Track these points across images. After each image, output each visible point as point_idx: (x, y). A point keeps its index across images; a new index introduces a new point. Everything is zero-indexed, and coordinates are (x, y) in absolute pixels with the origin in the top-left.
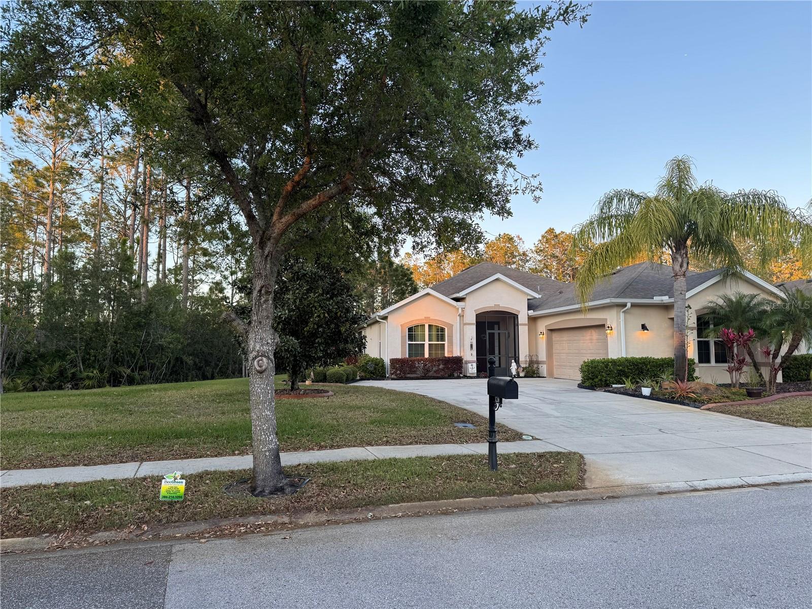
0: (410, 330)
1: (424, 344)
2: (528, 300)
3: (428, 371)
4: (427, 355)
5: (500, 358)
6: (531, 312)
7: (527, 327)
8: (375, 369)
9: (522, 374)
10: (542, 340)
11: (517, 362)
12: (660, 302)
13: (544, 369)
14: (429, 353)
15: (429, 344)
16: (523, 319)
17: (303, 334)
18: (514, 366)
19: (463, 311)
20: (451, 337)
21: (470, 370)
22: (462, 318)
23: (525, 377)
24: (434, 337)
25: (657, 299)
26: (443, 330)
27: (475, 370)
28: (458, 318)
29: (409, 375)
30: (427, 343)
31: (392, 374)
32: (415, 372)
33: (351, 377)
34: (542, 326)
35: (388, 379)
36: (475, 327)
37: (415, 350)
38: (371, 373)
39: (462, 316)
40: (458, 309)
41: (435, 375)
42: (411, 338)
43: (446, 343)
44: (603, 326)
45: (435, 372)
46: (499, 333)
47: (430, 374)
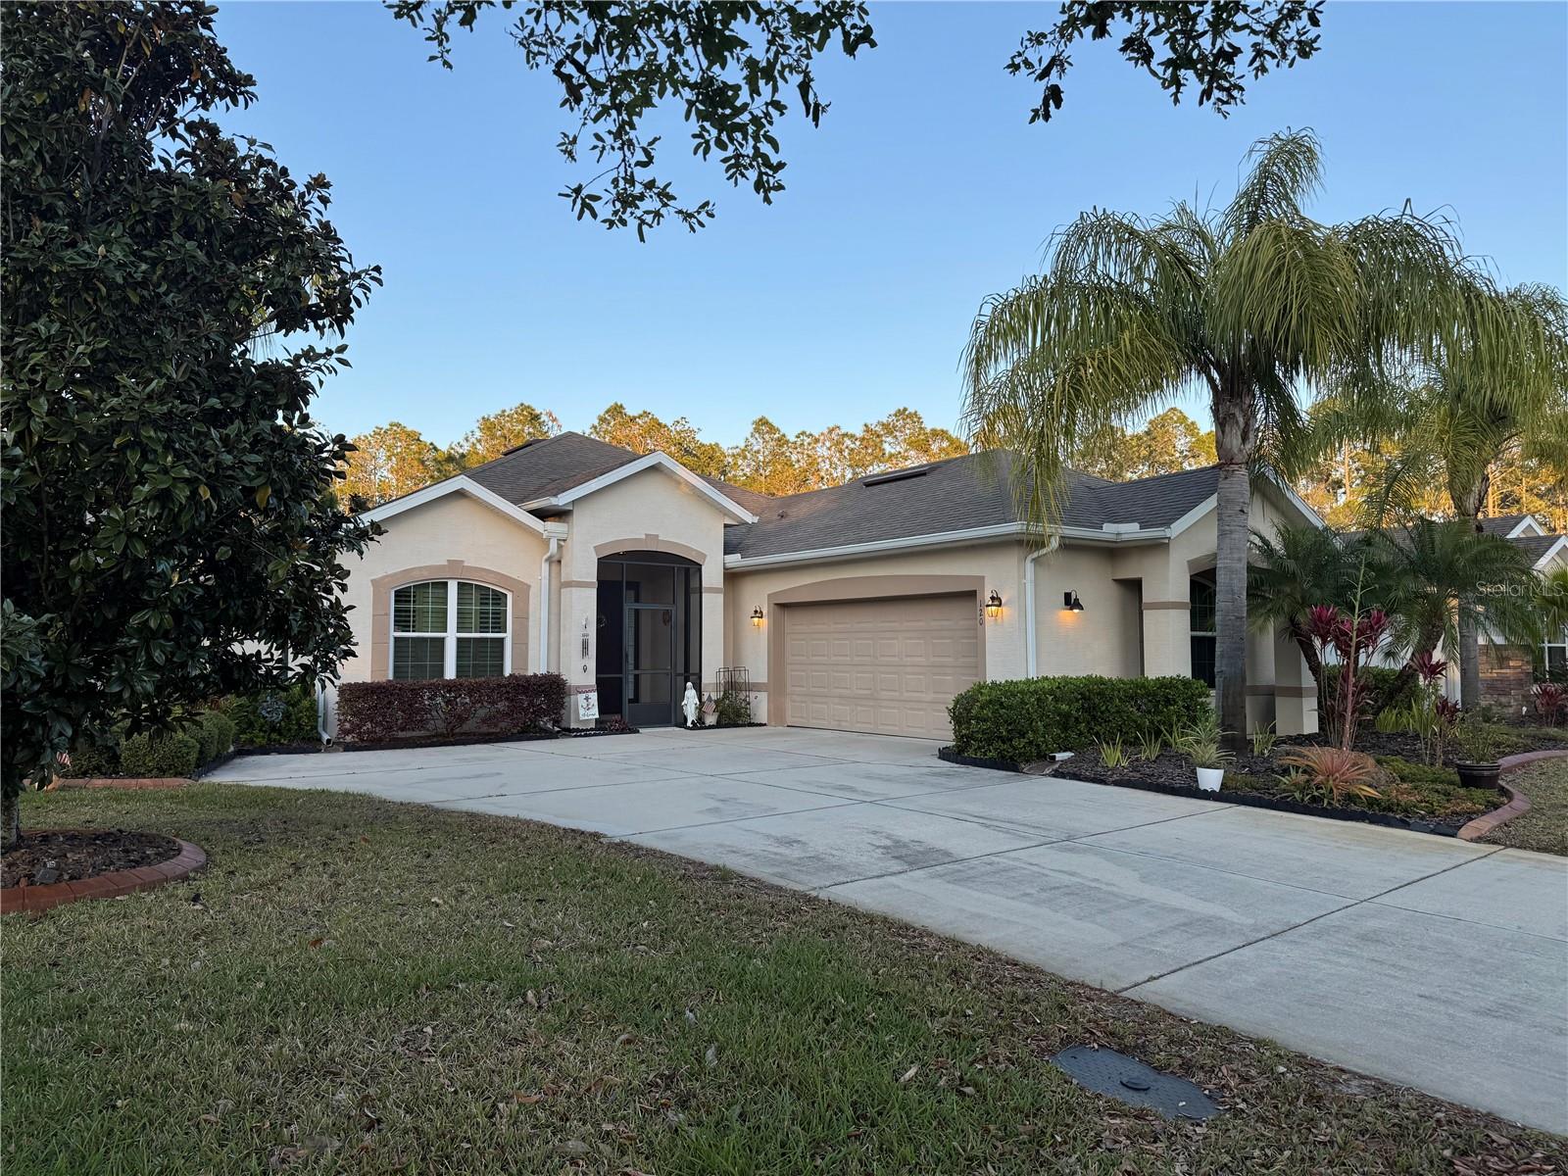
0: (401, 596)
1: (442, 640)
2: (726, 526)
3: (461, 720)
4: (450, 673)
5: (637, 677)
6: (735, 560)
7: (721, 597)
8: (287, 716)
9: (711, 720)
10: (758, 632)
11: (698, 688)
12: (1112, 537)
13: (761, 706)
14: (458, 666)
15: (459, 640)
16: (712, 575)
17: (65, 585)
18: (690, 700)
19: (560, 547)
20: (522, 619)
21: (582, 711)
22: (554, 567)
23: (719, 725)
24: (474, 620)
25: (1110, 530)
26: (499, 598)
27: (594, 713)
28: (545, 567)
29: (401, 734)
30: (451, 636)
31: (347, 732)
32: (422, 723)
33: (213, 750)
34: (758, 595)
35: (333, 746)
36: (594, 592)
37: (415, 656)
38: (273, 729)
39: (556, 562)
40: (548, 540)
41: (485, 729)
42: (402, 621)
43: (508, 636)
44: (971, 595)
45: (484, 721)
46: (637, 612)
47: (469, 726)
